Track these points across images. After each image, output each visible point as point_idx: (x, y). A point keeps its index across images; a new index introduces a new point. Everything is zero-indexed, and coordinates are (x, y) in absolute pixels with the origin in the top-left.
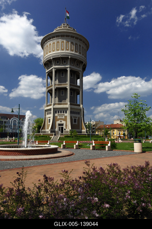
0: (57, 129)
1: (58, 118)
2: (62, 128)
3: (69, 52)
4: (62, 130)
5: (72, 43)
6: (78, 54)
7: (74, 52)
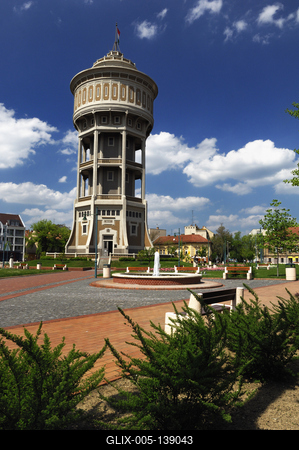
0: (100, 245)
1: (103, 223)
2: (111, 243)
3: (126, 103)
4: (109, 247)
5: (131, 88)
6: (140, 107)
7: (134, 105)
